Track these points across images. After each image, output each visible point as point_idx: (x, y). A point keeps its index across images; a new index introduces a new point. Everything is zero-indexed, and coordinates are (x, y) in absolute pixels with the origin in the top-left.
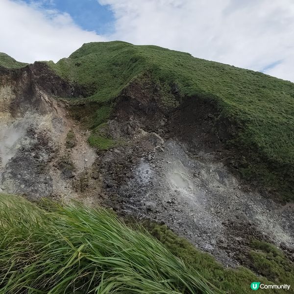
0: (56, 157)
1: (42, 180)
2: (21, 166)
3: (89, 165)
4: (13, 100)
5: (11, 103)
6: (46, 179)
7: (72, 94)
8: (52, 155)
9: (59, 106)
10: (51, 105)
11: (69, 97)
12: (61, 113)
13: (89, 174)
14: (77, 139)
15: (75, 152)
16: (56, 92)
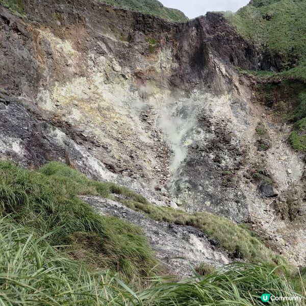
0: (245, 163)
1: (231, 196)
2: (199, 173)
3: (295, 179)
4: (175, 70)
5: (172, 76)
6: (237, 195)
7: (259, 64)
8: (239, 158)
9: (241, 83)
10: (230, 81)
11: (253, 69)
12: (244, 94)
13: (299, 194)
14: (271, 137)
15: (271, 157)
16: (236, 60)
